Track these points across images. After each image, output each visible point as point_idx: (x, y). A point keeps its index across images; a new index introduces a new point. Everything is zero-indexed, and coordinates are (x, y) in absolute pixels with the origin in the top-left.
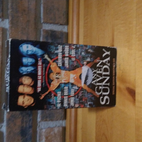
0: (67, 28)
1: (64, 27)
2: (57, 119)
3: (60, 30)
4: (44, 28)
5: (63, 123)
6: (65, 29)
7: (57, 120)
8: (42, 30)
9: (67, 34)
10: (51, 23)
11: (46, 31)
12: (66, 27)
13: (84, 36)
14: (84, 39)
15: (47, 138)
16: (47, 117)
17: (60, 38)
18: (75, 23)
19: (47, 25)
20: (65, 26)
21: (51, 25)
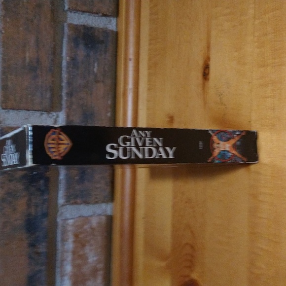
0: (115, 24)
1: (111, 21)
2: (96, 200)
3: (101, 26)
4: (69, 21)
5: (107, 208)
6: (111, 24)
7: (96, 203)
8: (65, 24)
9: (116, 35)
10: (84, 12)
11: (75, 28)
12: (114, 20)
13: (150, 40)
14: (150, 44)
15: (76, 236)
16: (76, 197)
17: (102, 42)
18: (132, 13)
19: (77, 14)
20: (112, 19)
21: (84, 16)
